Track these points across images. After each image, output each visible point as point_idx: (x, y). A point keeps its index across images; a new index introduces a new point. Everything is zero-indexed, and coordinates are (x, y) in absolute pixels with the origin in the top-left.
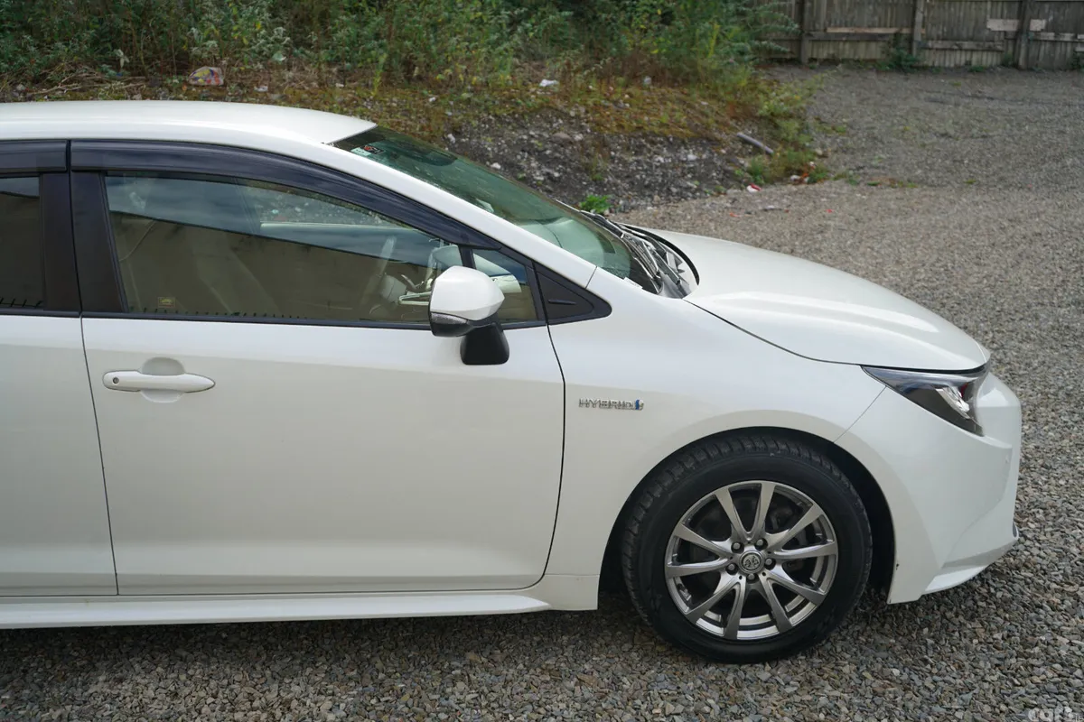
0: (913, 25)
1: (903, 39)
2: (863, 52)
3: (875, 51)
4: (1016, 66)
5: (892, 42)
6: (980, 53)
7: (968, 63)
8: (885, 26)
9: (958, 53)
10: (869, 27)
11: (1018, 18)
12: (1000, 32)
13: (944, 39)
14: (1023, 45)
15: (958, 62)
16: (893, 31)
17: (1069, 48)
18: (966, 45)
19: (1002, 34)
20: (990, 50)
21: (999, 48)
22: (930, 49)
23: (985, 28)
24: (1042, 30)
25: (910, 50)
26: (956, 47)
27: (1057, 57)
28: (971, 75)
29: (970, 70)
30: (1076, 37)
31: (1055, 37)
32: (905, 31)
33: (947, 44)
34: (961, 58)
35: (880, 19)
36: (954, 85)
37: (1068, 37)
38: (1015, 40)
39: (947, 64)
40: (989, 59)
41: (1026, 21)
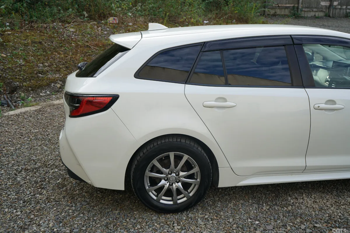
0: (298, 3)
1: (295, 7)
2: (283, 12)
3: (287, 12)
4: (329, 16)
5: (292, 9)
6: (318, 12)
7: (315, 15)
8: (290, 4)
9: (312, 12)
10: (285, 4)
11: (330, 1)
12: (324, 6)
13: (307, 8)
14: (332, 10)
15: (312, 15)
16: (292, 5)
17: (344, 11)
18: (315, 10)
20: (322, 11)
21: (324, 11)
22: (303, 11)
23: (320, 4)
24: (337, 5)
25: (298, 11)
26: (311, 10)
27: (341, 14)
28: (316, 19)
29: (315, 17)
30: (347, 7)
31: (341, 7)
32: (296, 5)
33: (308, 9)
34: (312, 14)
35: (288, 2)
37: (345, 7)
38: (329, 8)
39: (308, 16)
40: (321, 14)
41: (332, 3)
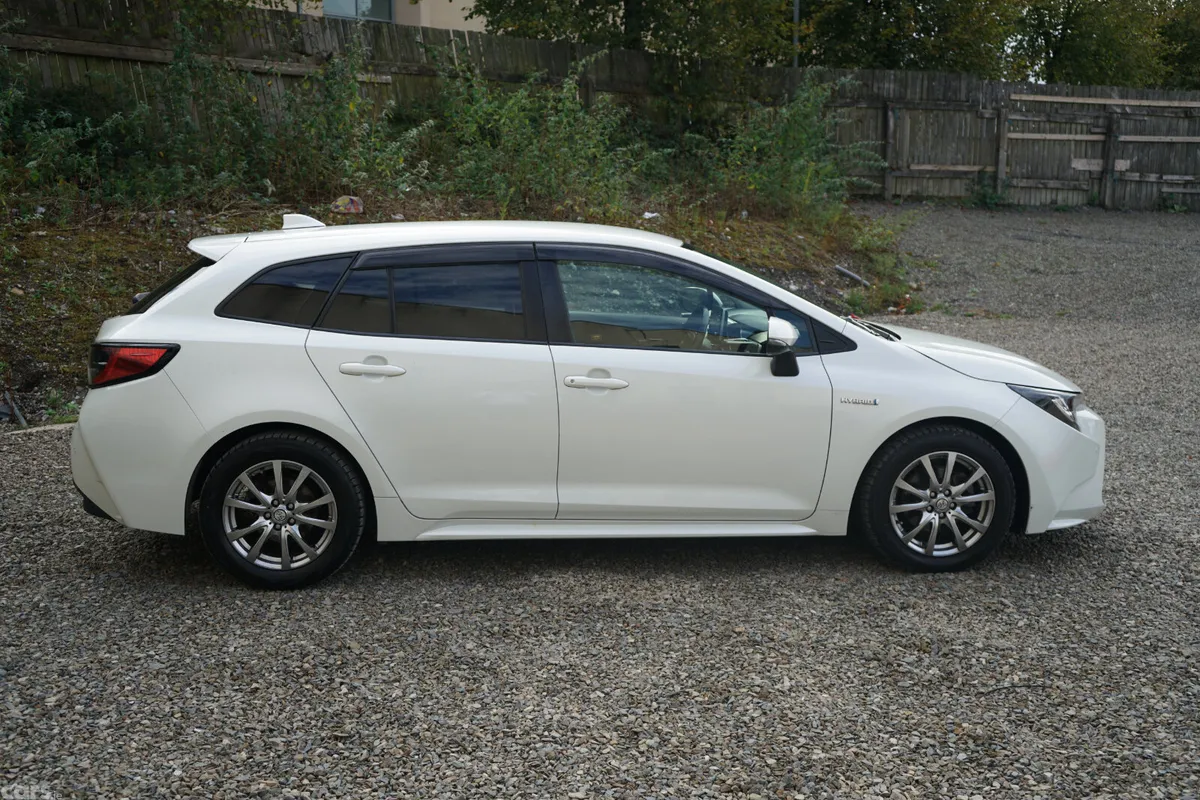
0: (996, 163)
1: (987, 176)
2: (946, 189)
3: (959, 188)
4: (1102, 205)
5: (976, 180)
6: (1066, 192)
7: (1054, 202)
8: (969, 164)
9: (1044, 191)
10: (953, 164)
11: (1103, 158)
12: (1085, 171)
13: (1028, 178)
14: (1109, 185)
15: (1043, 201)
16: (976, 168)
17: (1155, 189)
18: (1052, 184)
19: (1087, 175)
20: (1075, 189)
21: (1085, 187)
22: (1014, 187)
23: (1069, 167)
24: (1127, 170)
25: (995, 188)
26: (1041, 186)
27: (1143, 197)
28: (1057, 214)
29: (1055, 208)
30: (1161, 177)
31: (1140, 177)
32: (990, 169)
33: (1031, 183)
34: (1046, 197)
35: (963, 157)
36: (1041, 223)
37: (1153, 177)
38: (1100, 179)
39: (1033, 202)
40: (1075, 198)
41: (1110, 162)
